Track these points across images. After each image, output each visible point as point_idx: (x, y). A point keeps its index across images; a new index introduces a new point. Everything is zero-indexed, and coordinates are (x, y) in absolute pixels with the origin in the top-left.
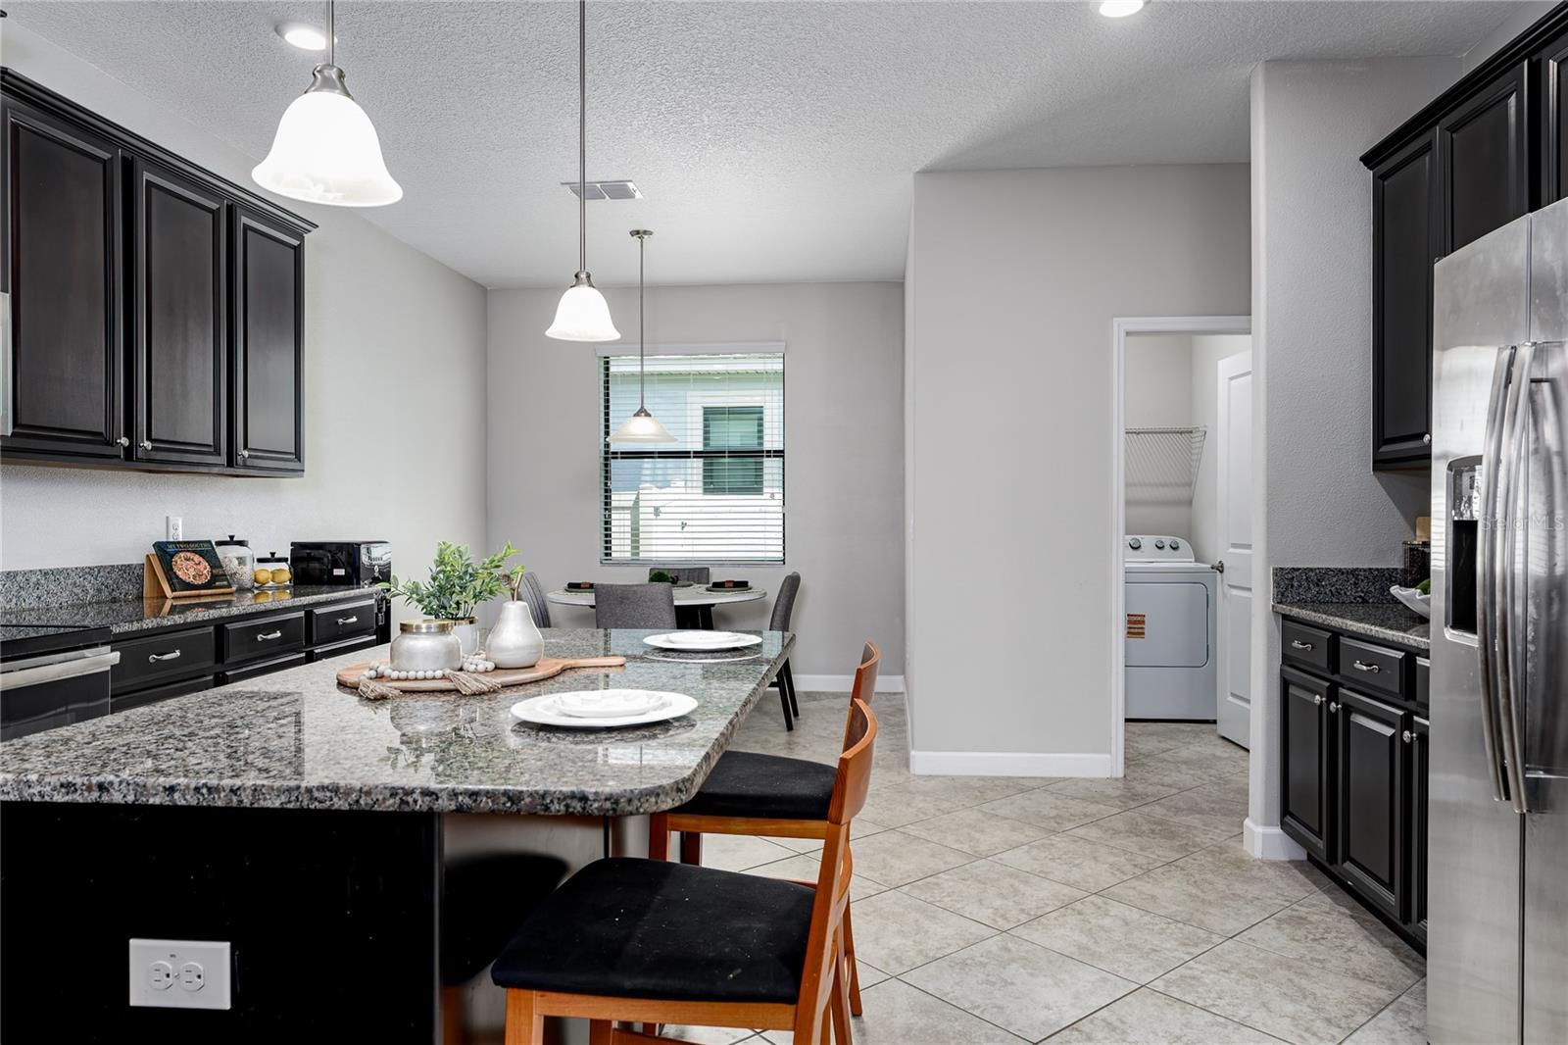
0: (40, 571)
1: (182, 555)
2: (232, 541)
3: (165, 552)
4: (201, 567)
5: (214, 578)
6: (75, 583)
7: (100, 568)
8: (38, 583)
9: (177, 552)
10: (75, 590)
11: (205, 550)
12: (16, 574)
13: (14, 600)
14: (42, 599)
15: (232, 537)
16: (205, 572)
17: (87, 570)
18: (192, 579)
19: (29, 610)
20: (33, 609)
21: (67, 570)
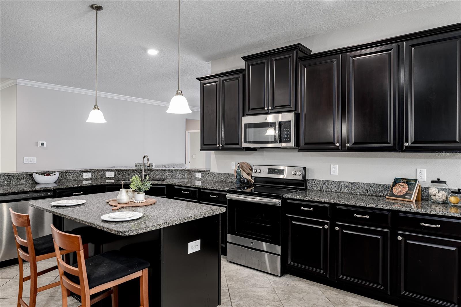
0: (349, 182)
1: (401, 183)
2: (438, 181)
3: (396, 181)
4: (404, 189)
5: (407, 194)
6: (363, 188)
7: (374, 184)
8: (348, 186)
9: (399, 182)
10: (363, 190)
11: (411, 183)
12: (341, 182)
13: (340, 189)
14: (349, 190)
15: (438, 179)
16: (404, 191)
17: (368, 184)
18: (397, 193)
19: (345, 193)
20: (346, 193)
21: (359, 183)
